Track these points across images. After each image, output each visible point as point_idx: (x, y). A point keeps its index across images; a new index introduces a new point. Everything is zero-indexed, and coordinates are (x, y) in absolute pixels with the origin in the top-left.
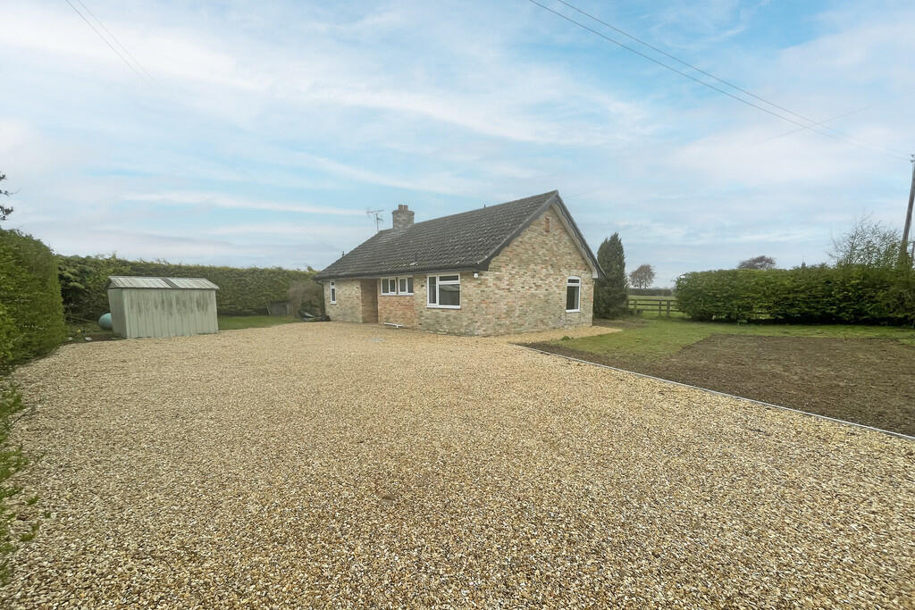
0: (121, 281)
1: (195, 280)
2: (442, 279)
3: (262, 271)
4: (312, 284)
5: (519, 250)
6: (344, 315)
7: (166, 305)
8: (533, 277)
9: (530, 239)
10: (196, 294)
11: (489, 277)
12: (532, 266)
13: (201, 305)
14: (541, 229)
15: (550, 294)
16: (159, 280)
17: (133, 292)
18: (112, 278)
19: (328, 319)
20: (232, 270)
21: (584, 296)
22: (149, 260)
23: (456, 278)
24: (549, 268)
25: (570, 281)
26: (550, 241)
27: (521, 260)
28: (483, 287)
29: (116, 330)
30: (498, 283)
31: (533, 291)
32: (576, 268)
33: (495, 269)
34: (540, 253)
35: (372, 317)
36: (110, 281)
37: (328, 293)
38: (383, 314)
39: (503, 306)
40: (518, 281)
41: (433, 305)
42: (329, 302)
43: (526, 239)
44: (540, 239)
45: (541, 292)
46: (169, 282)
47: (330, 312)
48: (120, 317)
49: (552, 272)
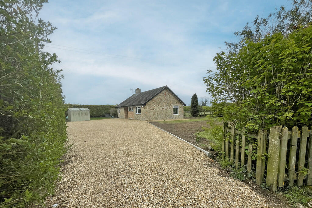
0: (70, 109)
1: (85, 109)
2: (138, 107)
3: (103, 106)
4: (115, 109)
5: (156, 100)
6: (121, 117)
7: (79, 114)
8: (161, 106)
9: (160, 97)
10: (85, 112)
11: (147, 107)
12: (161, 104)
13: (86, 114)
14: (163, 95)
15: (167, 110)
16: (78, 109)
17: (73, 112)
18: (69, 109)
19: (118, 118)
20: (96, 106)
21: (180, 111)
22: (76, 104)
23: (140, 107)
24: (167, 104)
25: (174, 107)
26: (167, 97)
27: (157, 102)
28: (146, 109)
29: (69, 120)
30: (150, 108)
31: (161, 110)
32: (176, 104)
33: (149, 105)
34: (163, 101)
35: (127, 117)
36: (68, 109)
37: (118, 111)
38: (129, 116)
39: (152, 113)
40: (156, 108)
41: (136, 114)
42: (118, 113)
43: (158, 97)
44: (163, 97)
45: (164, 110)
46: (80, 109)
47: (119, 116)
48: (70, 117)
49: (168, 105)
